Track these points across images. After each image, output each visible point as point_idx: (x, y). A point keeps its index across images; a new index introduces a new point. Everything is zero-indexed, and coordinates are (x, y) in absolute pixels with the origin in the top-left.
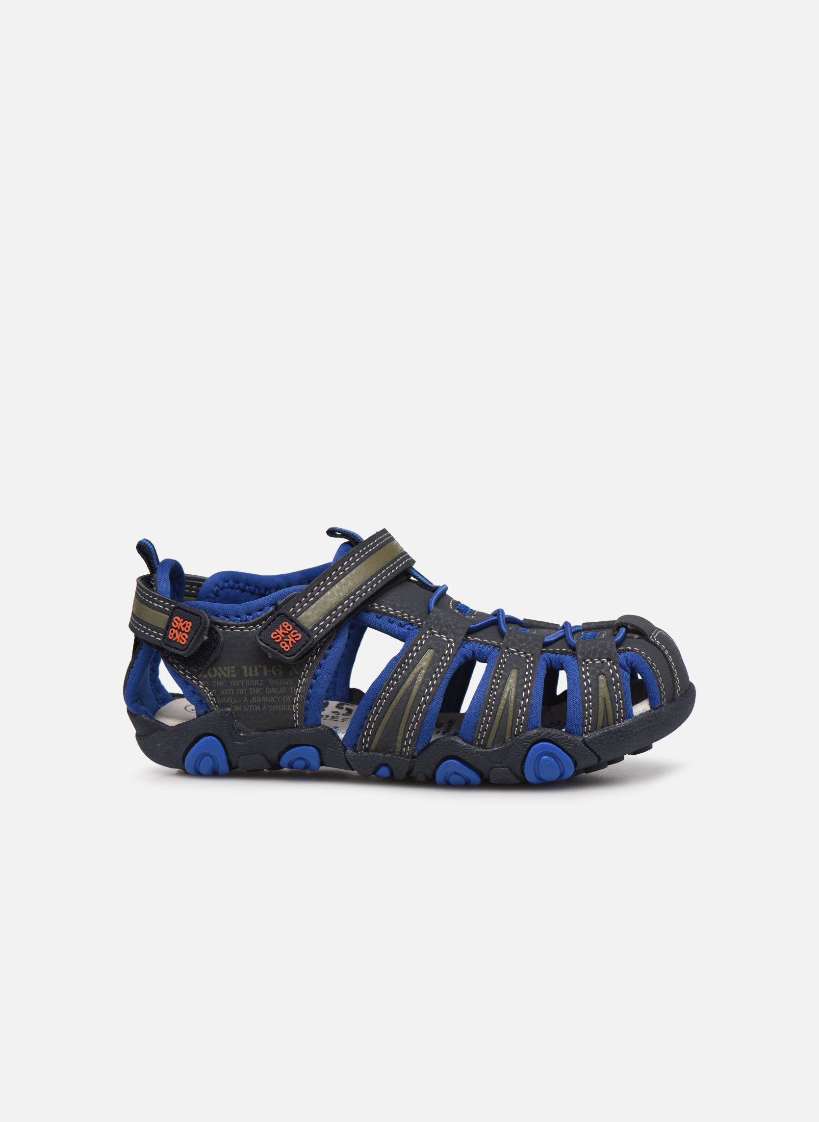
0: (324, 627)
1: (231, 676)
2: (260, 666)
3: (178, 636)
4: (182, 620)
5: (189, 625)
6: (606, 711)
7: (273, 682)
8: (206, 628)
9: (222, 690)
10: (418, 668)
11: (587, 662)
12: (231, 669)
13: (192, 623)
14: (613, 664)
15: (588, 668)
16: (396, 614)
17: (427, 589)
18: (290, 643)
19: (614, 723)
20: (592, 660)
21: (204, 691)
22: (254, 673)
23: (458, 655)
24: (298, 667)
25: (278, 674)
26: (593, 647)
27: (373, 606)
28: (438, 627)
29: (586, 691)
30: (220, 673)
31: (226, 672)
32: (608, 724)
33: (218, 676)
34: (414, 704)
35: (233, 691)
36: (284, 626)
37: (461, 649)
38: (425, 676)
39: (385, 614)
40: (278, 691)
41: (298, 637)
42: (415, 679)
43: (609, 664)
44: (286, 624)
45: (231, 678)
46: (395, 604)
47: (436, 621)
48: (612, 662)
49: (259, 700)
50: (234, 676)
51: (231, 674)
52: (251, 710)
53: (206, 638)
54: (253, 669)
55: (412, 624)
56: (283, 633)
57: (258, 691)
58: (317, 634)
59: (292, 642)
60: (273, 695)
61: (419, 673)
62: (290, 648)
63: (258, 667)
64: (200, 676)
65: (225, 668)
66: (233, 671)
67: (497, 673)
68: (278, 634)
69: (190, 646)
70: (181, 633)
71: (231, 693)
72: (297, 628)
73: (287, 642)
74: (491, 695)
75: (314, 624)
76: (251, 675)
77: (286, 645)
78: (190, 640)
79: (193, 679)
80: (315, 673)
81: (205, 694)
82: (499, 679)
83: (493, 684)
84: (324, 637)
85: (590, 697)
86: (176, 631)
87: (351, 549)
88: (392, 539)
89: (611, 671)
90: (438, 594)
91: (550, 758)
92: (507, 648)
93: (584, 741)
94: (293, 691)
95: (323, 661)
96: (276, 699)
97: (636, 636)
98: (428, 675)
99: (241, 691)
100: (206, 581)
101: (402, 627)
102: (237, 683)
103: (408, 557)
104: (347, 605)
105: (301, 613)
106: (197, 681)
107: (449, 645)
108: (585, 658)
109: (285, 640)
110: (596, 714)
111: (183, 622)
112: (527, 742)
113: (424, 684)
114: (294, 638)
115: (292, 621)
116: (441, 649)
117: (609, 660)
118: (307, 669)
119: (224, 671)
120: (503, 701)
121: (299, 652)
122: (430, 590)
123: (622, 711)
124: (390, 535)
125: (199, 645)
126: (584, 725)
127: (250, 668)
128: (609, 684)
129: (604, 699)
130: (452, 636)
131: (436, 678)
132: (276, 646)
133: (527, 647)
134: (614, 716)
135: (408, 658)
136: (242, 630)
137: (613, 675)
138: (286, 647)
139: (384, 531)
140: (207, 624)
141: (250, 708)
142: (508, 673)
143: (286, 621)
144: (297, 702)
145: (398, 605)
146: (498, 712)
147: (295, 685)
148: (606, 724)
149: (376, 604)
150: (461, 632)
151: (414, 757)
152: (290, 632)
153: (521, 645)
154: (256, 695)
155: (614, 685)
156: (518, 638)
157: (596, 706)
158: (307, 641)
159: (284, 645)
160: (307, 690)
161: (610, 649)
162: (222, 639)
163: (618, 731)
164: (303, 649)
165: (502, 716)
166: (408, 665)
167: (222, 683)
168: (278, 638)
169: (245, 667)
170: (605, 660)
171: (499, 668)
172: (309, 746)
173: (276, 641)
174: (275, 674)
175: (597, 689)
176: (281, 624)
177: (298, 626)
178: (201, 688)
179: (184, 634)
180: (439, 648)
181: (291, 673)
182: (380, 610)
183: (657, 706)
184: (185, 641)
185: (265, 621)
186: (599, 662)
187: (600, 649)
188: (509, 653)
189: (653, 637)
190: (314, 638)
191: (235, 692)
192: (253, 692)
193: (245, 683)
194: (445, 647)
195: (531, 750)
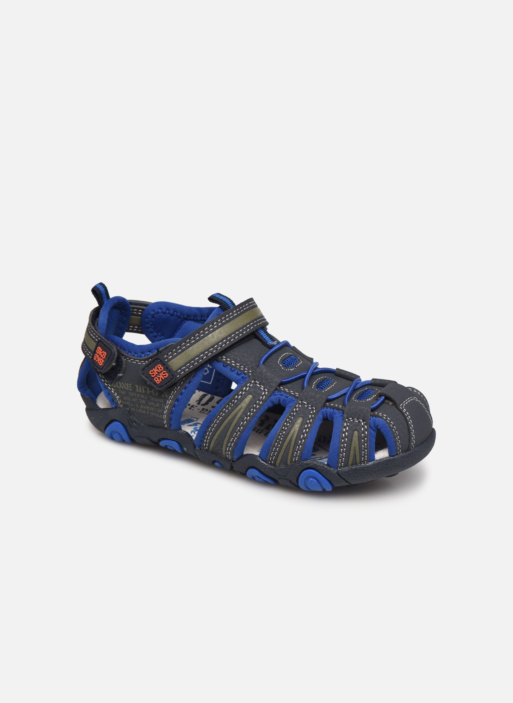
0: (184, 370)
1: (129, 389)
2: (145, 387)
3: (98, 360)
4: (102, 350)
5: (104, 354)
6: (355, 455)
7: (152, 399)
8: (114, 359)
9: (124, 397)
10: (239, 407)
11: (349, 420)
12: (129, 386)
13: (107, 353)
14: (366, 424)
15: (348, 424)
16: (236, 366)
17: (266, 347)
18: (160, 379)
19: (361, 463)
20: (353, 418)
21: (114, 394)
22: (142, 390)
23: (268, 401)
24: (167, 393)
25: (155, 395)
26: (355, 410)
27: (222, 358)
28: (260, 379)
29: (343, 440)
30: (123, 386)
31: (126, 387)
32: (356, 463)
33: (121, 388)
34: (233, 431)
35: (130, 398)
36: (158, 367)
37: (272, 397)
38: (243, 413)
39: (228, 365)
40: (155, 404)
41: (166, 375)
42: (236, 415)
43: (362, 424)
44: (160, 366)
45: (129, 391)
46: (237, 359)
47: (260, 375)
48: (365, 423)
49: (145, 408)
50: (131, 390)
51: (129, 388)
52: (140, 412)
53: (114, 364)
54: (142, 388)
55: (245, 374)
56: (157, 372)
57: (144, 402)
58: (180, 375)
59: (162, 378)
60: (152, 406)
61: (239, 410)
62: (160, 382)
63: (144, 388)
64: (112, 385)
65: (126, 384)
66: (130, 387)
67: (289, 418)
68: (154, 372)
69: (104, 368)
70: (100, 358)
71: (129, 399)
72: (167, 369)
73: (159, 378)
74: (281, 434)
75: (178, 368)
76: (140, 391)
77: (158, 380)
78: (105, 364)
79: (108, 386)
80: (177, 398)
81: (115, 397)
82: (289, 423)
83: (284, 426)
84: (184, 377)
85: (345, 445)
86: (98, 356)
87: (222, 313)
88: (256, 306)
89: (363, 429)
90: (272, 351)
91: (314, 480)
92: (302, 401)
93: (338, 473)
94: (164, 407)
95: (183, 391)
96: (154, 409)
97: (391, 403)
98: (245, 413)
99: (134, 400)
100: (148, 307)
101: (238, 375)
102: (132, 394)
103: (265, 320)
104: (201, 358)
105: (171, 359)
106: (111, 388)
107: (263, 393)
108: (348, 417)
109: (158, 376)
110: (348, 457)
111: (102, 351)
112: (300, 468)
113: (241, 419)
114: (163, 376)
115: (163, 364)
116: (257, 396)
117: (363, 421)
118: (173, 394)
119: (125, 385)
120: (288, 440)
121: (166, 385)
122: (268, 347)
123: (366, 456)
124: (255, 303)
125: (110, 368)
126: (338, 463)
127: (140, 387)
128: (360, 438)
129: (355, 447)
130: (268, 387)
131: (249, 416)
132: (152, 379)
133: (314, 402)
134: (360, 459)
135: (234, 399)
136: (137, 362)
137: (363, 432)
138: (158, 381)
139: (251, 300)
140: (115, 356)
141: (140, 411)
142: (296, 419)
143: (160, 364)
144: (165, 414)
145: (239, 360)
146: (284, 446)
147: (165, 403)
148: (355, 463)
149: (224, 357)
150: (274, 385)
151: (233, 461)
152: (161, 371)
153: (311, 400)
154: (143, 404)
155: (363, 439)
156: (310, 394)
157: (348, 452)
158: (172, 379)
159: (156, 379)
160: (172, 408)
161: (366, 413)
162: (124, 366)
163: (362, 469)
164: (168, 384)
165: (286, 448)
166: (234, 404)
167: (124, 392)
168: (153, 374)
169: (137, 386)
170: (361, 421)
171: (291, 415)
172: (173, 441)
173: (152, 376)
174: (154, 394)
175: (351, 440)
176: (157, 365)
177: (167, 368)
178: (113, 393)
179: (102, 359)
180: (256, 394)
181: (163, 396)
182: (226, 362)
183: (393, 455)
184: (102, 364)
185: (151, 359)
186: (357, 421)
187: (359, 412)
188: (302, 405)
189: (402, 406)
190: (176, 377)
191: (131, 399)
192: (141, 402)
193: (137, 396)
194: (260, 395)
195: (302, 473)
